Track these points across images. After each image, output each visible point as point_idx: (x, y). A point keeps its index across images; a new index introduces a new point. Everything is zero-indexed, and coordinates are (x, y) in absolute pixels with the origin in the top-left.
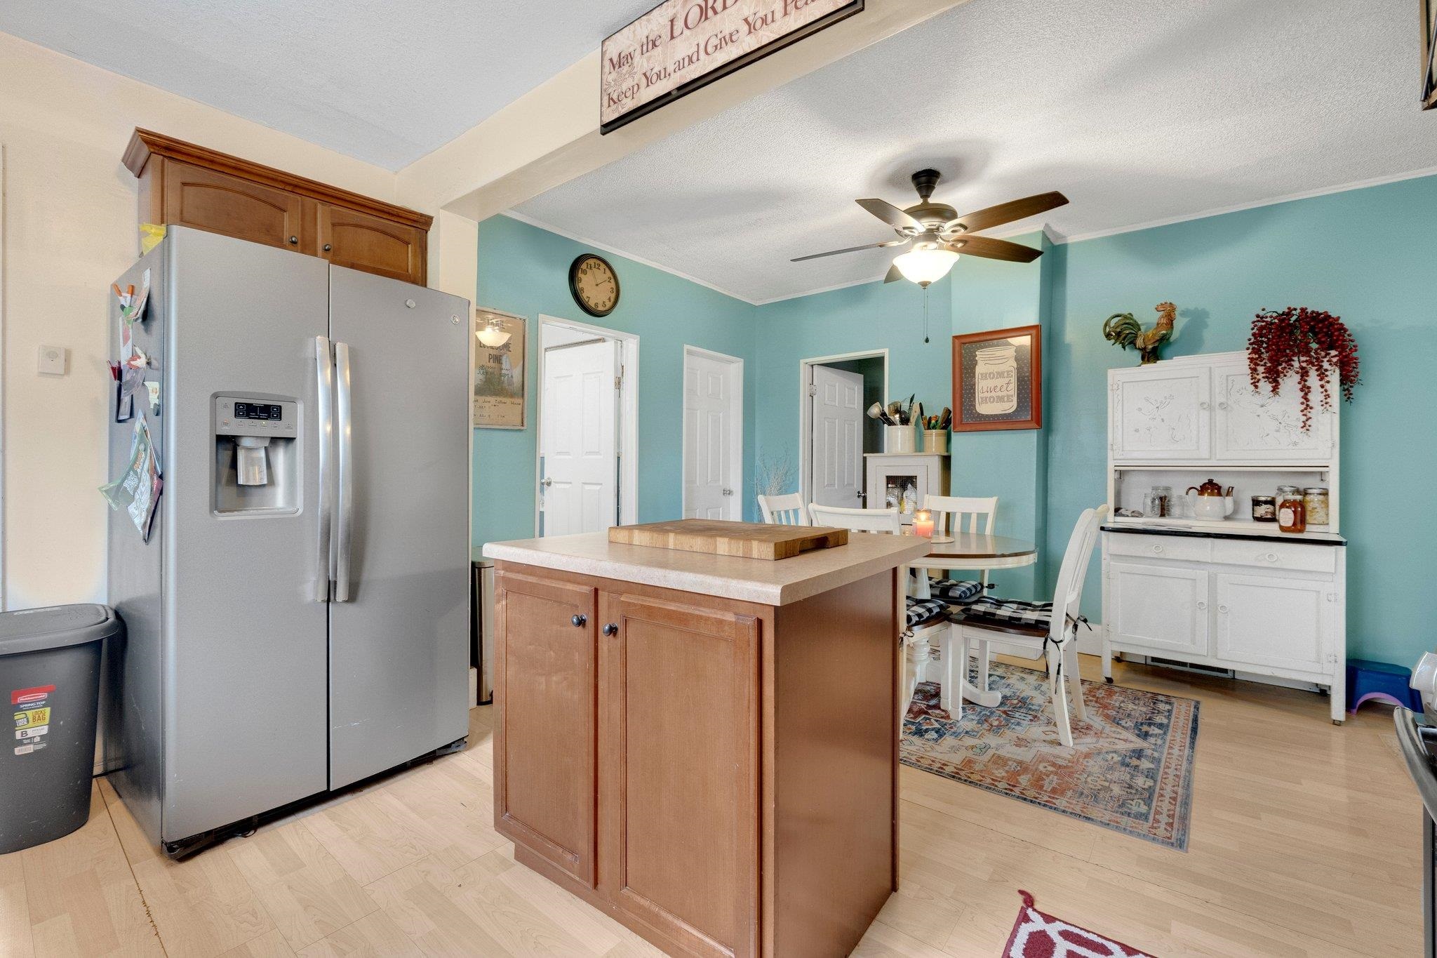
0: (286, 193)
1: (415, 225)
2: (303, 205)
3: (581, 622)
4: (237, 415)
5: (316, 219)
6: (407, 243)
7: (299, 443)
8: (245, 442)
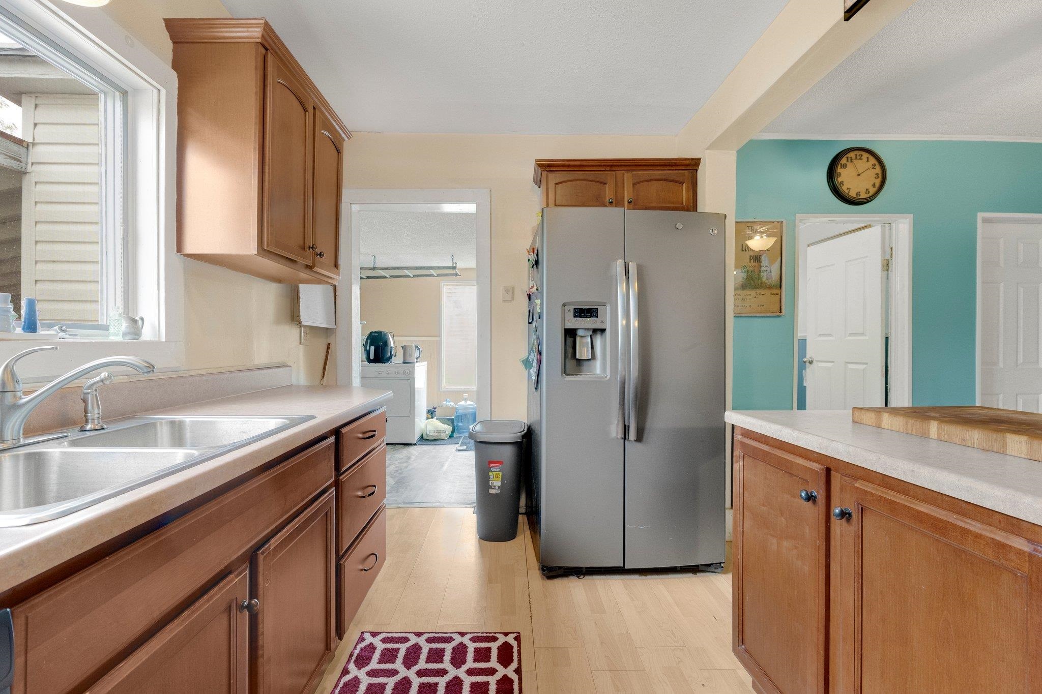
0: (607, 172)
1: (688, 168)
2: (616, 177)
3: (810, 498)
4: (575, 316)
5: (624, 183)
6: (682, 183)
7: (608, 332)
8: (580, 333)
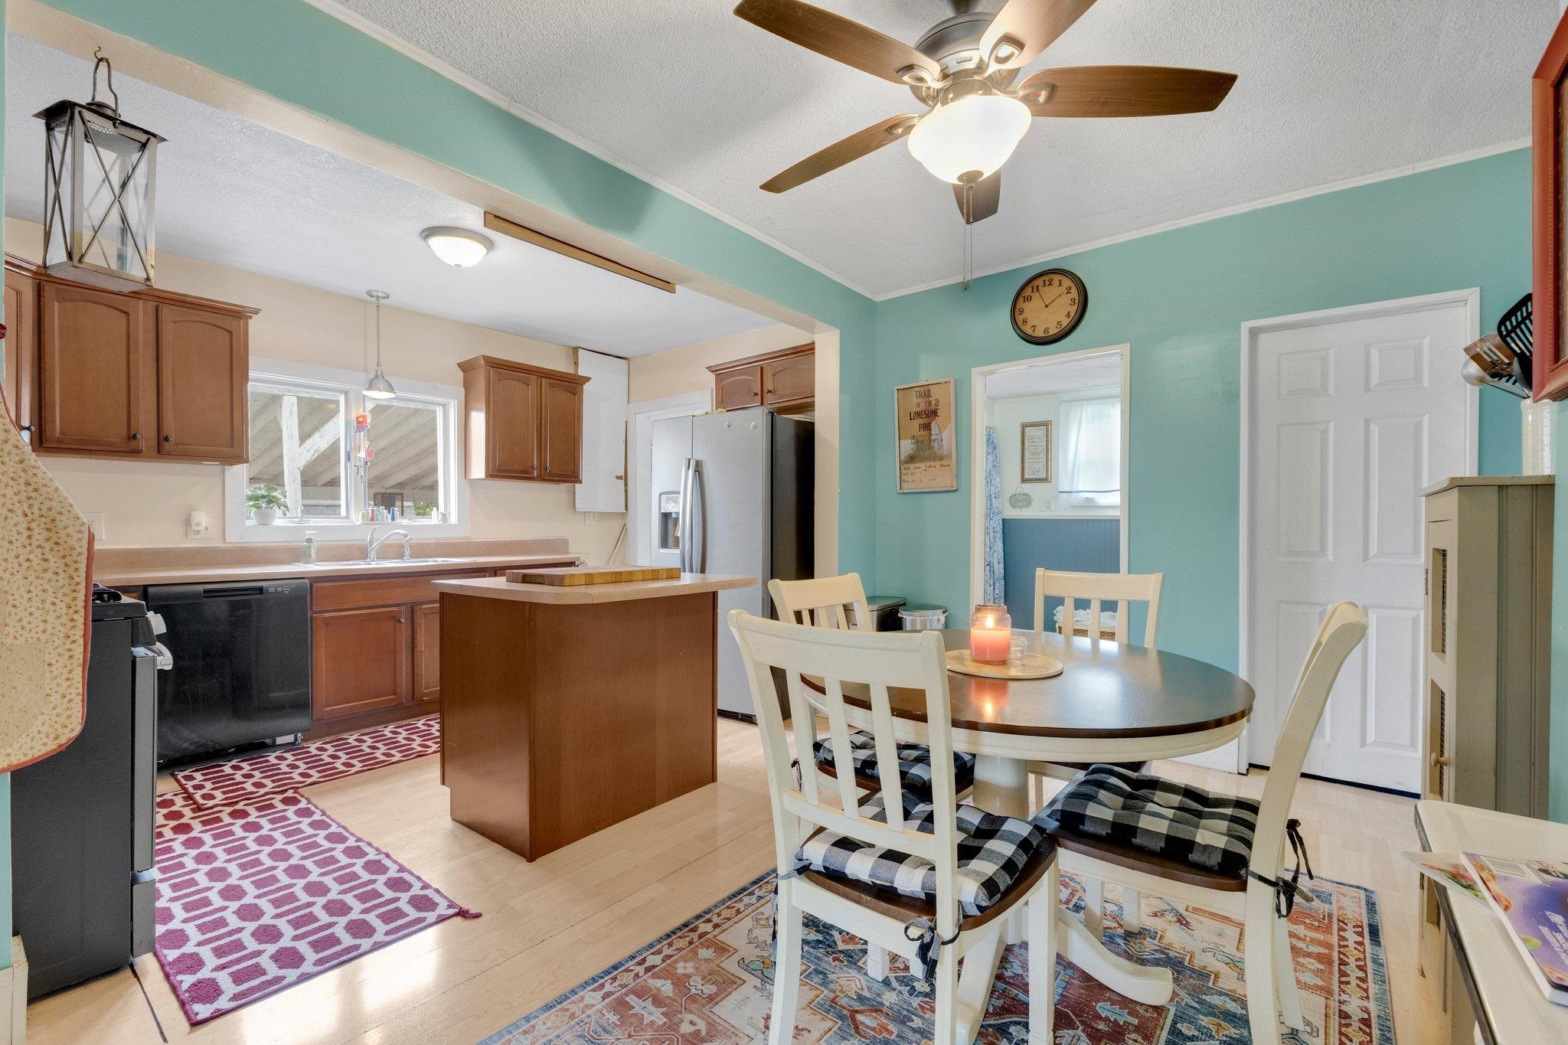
2: (761, 371)
5: (765, 376)
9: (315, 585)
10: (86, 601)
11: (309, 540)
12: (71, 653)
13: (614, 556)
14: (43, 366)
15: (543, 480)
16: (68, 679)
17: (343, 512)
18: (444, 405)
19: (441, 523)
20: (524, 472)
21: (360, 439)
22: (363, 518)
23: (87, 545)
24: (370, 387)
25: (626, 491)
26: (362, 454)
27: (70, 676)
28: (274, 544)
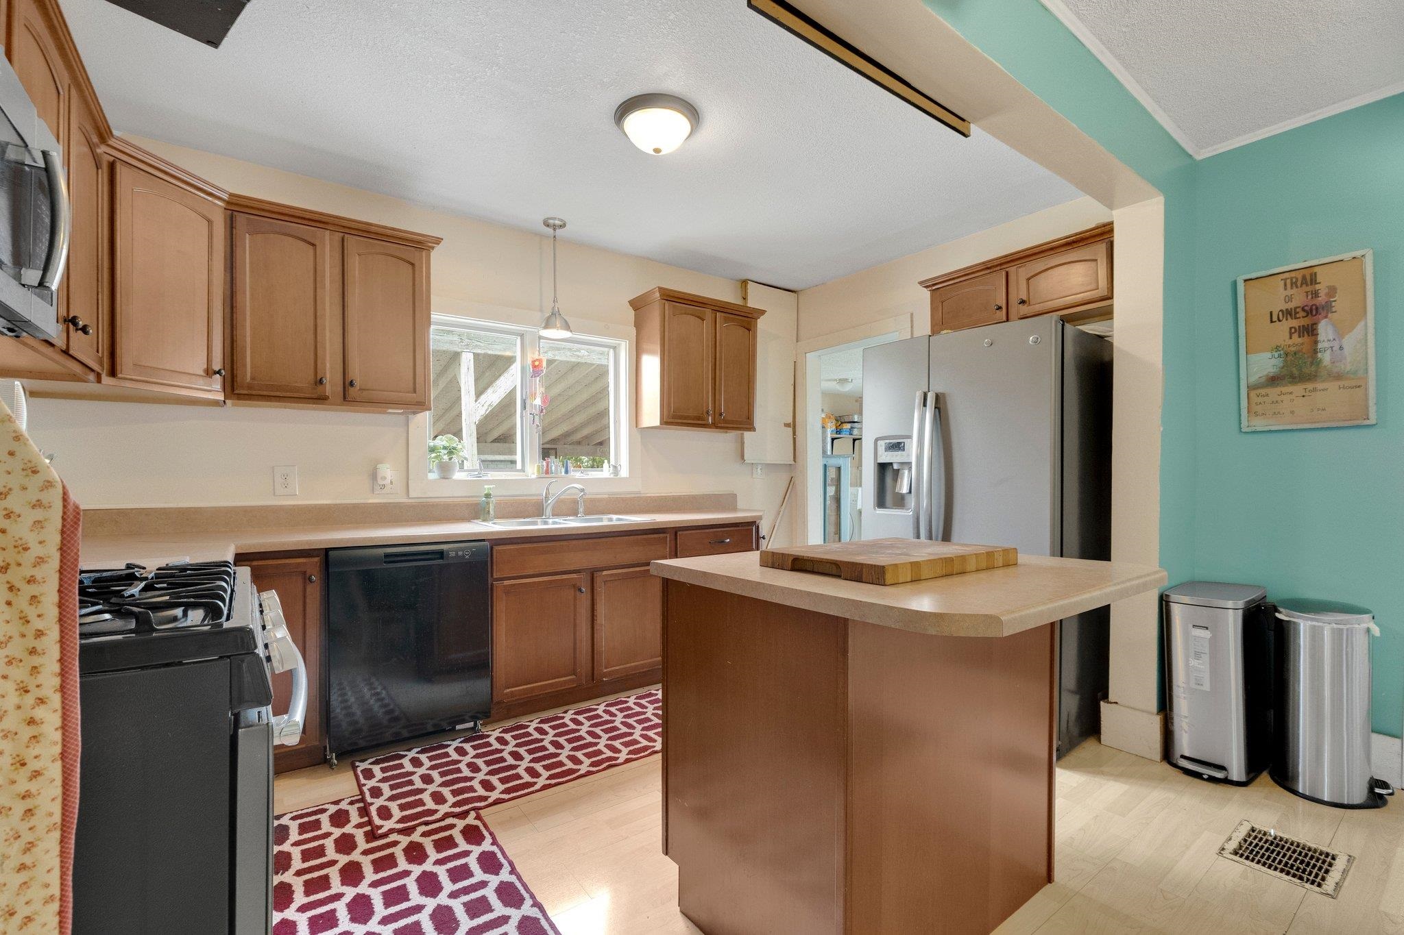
0: (997, 274)
1: (1102, 238)
2: (1007, 276)
6: (1095, 260)
8: (895, 466)
9: (496, 548)
10: (63, 674)
11: (488, 496)
12: (29, 803)
13: (781, 513)
14: (234, 305)
15: (717, 427)
16: (23, 867)
17: (519, 466)
18: (615, 348)
19: (612, 476)
20: (699, 418)
21: (535, 384)
22: (538, 471)
23: (58, 538)
24: (547, 327)
25: (794, 439)
26: (538, 401)
27: (27, 860)
28: (455, 500)
